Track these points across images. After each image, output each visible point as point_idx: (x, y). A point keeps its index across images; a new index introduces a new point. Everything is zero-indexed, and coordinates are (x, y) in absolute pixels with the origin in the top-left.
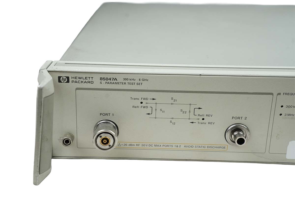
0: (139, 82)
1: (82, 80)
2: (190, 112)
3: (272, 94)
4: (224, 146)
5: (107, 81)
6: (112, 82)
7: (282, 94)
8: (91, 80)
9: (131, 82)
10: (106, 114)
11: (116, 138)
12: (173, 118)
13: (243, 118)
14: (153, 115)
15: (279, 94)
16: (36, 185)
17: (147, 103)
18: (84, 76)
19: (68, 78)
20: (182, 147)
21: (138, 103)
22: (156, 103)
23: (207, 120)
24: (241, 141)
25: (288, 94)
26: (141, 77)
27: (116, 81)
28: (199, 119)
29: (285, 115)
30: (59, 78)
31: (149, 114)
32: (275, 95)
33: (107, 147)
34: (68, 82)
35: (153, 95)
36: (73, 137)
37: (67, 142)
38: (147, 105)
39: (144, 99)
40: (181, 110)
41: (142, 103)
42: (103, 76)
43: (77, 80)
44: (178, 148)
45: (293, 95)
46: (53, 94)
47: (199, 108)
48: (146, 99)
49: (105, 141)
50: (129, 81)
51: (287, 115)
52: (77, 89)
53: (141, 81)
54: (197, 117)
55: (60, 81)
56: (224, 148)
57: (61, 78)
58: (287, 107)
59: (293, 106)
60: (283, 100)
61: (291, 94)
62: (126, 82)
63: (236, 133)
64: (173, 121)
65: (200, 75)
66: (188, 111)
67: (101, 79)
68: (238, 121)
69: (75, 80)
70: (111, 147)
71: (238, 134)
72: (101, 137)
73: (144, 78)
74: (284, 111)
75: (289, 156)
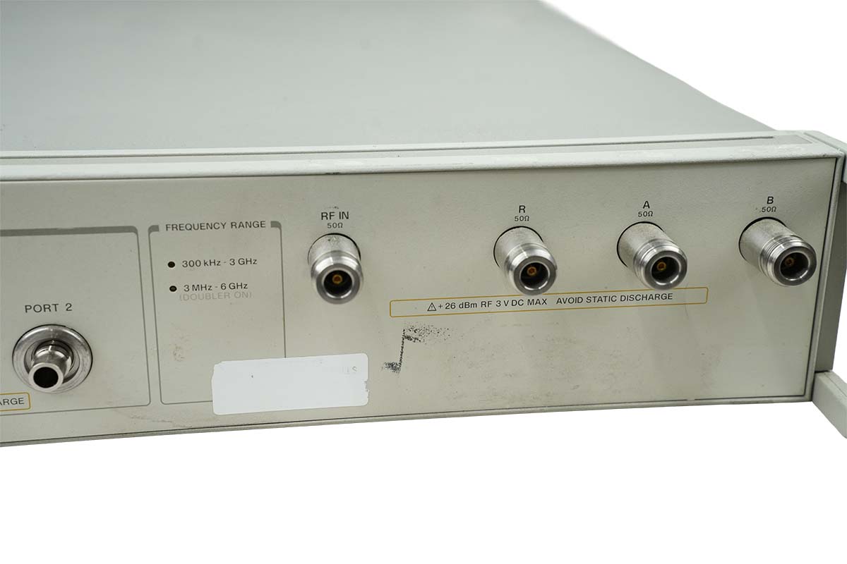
3: (132, 229)
4: (17, 397)
7: (163, 228)
13: (62, 307)
15: (154, 229)
25: (179, 227)
29: (185, 288)
32: (143, 231)
45: (196, 228)
51: (191, 288)
56: (20, 401)
58: (187, 264)
59: (202, 263)
61: (189, 227)
68: (47, 317)
74: (179, 276)
75: (221, 407)
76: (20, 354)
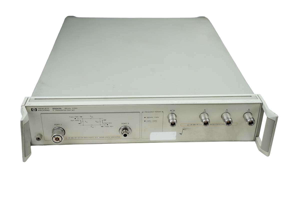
0: (73, 109)
1: (43, 109)
2: (100, 122)
3: (139, 112)
4: (119, 136)
5: (57, 110)
6: (59, 110)
7: (144, 112)
8: (48, 109)
9: (69, 109)
10: (58, 125)
11: (63, 137)
12: (92, 125)
13: (127, 124)
14: (82, 124)
15: (143, 112)
16: (24, 162)
17: (78, 119)
18: (44, 108)
19: (36, 109)
20: (99, 137)
21: (73, 119)
22: (83, 119)
23: (109, 125)
24: (125, 135)
25: (147, 112)
26: (74, 107)
27: (61, 109)
28: (105, 125)
30: (32, 109)
31: (80, 124)
32: (141, 113)
33: (59, 141)
34: (36, 110)
35: (81, 115)
36: (41, 136)
37: (38, 139)
38: (78, 120)
39: (76, 117)
40: (96, 121)
41: (75, 119)
42: (54, 107)
43: (41, 110)
44: (97, 138)
45: (149, 112)
46: (29, 121)
47: (105, 120)
48: (78, 117)
49: (57, 139)
50: (68, 109)
51: (148, 121)
52: (41, 114)
53: (74, 109)
54: (104, 124)
55: (32, 110)
57: (33, 109)
59: (150, 117)
60: (145, 115)
62: (66, 109)
63: (124, 131)
64: (92, 126)
65: (103, 105)
66: (99, 122)
67: (53, 109)
68: (125, 125)
69: (40, 110)
70: (60, 141)
71: (125, 131)
72: (55, 137)
73: (75, 107)
74: (146, 119)
75: (151, 139)
76: (121, 130)
